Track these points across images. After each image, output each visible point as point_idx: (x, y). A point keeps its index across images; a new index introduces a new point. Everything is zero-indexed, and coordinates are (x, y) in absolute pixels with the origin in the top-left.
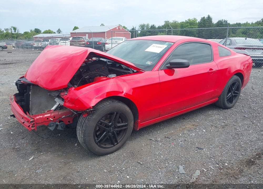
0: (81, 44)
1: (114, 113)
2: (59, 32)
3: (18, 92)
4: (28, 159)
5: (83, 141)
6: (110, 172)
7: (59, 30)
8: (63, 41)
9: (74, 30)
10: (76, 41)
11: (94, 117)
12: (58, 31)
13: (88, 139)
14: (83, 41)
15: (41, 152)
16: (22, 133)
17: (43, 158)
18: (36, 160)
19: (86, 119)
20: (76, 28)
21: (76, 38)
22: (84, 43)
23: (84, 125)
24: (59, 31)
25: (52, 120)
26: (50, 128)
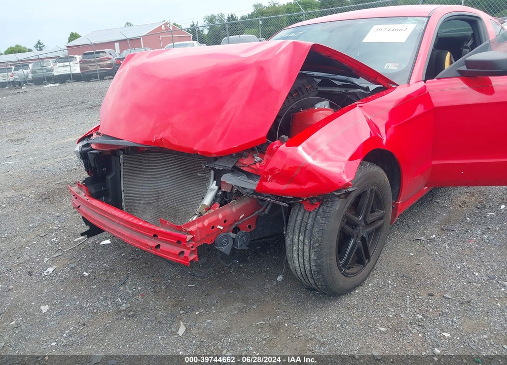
0: (103, 65)
1: (366, 191)
2: (40, 48)
3: (86, 175)
4: (175, 333)
5: (314, 268)
6: (394, 329)
7: (39, 43)
8: (62, 64)
9: (70, 40)
10: (93, 60)
11: (337, 208)
12: (36, 46)
13: (328, 261)
14: (107, 58)
15: (192, 310)
16: (112, 271)
17: (209, 323)
18: (194, 331)
19: (316, 215)
20: (74, 36)
21: (93, 53)
22: (109, 62)
23: (315, 230)
24: (39, 46)
25: (222, 228)
26: (223, 249)
